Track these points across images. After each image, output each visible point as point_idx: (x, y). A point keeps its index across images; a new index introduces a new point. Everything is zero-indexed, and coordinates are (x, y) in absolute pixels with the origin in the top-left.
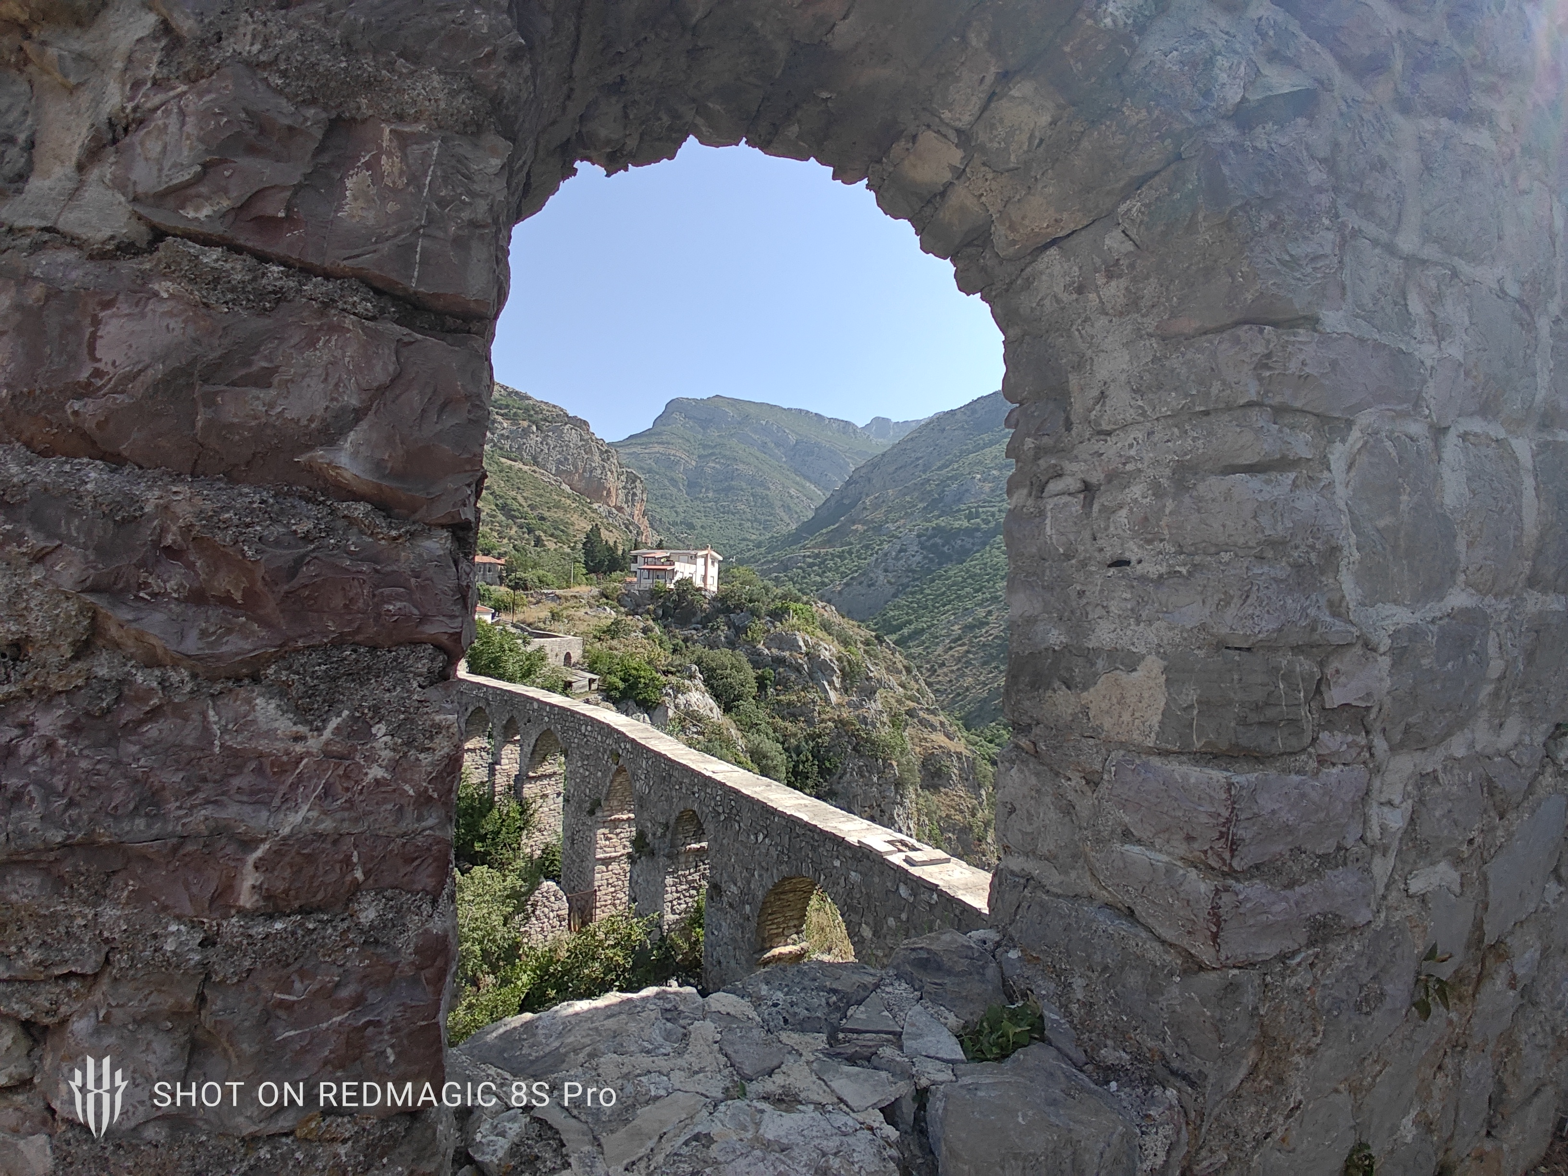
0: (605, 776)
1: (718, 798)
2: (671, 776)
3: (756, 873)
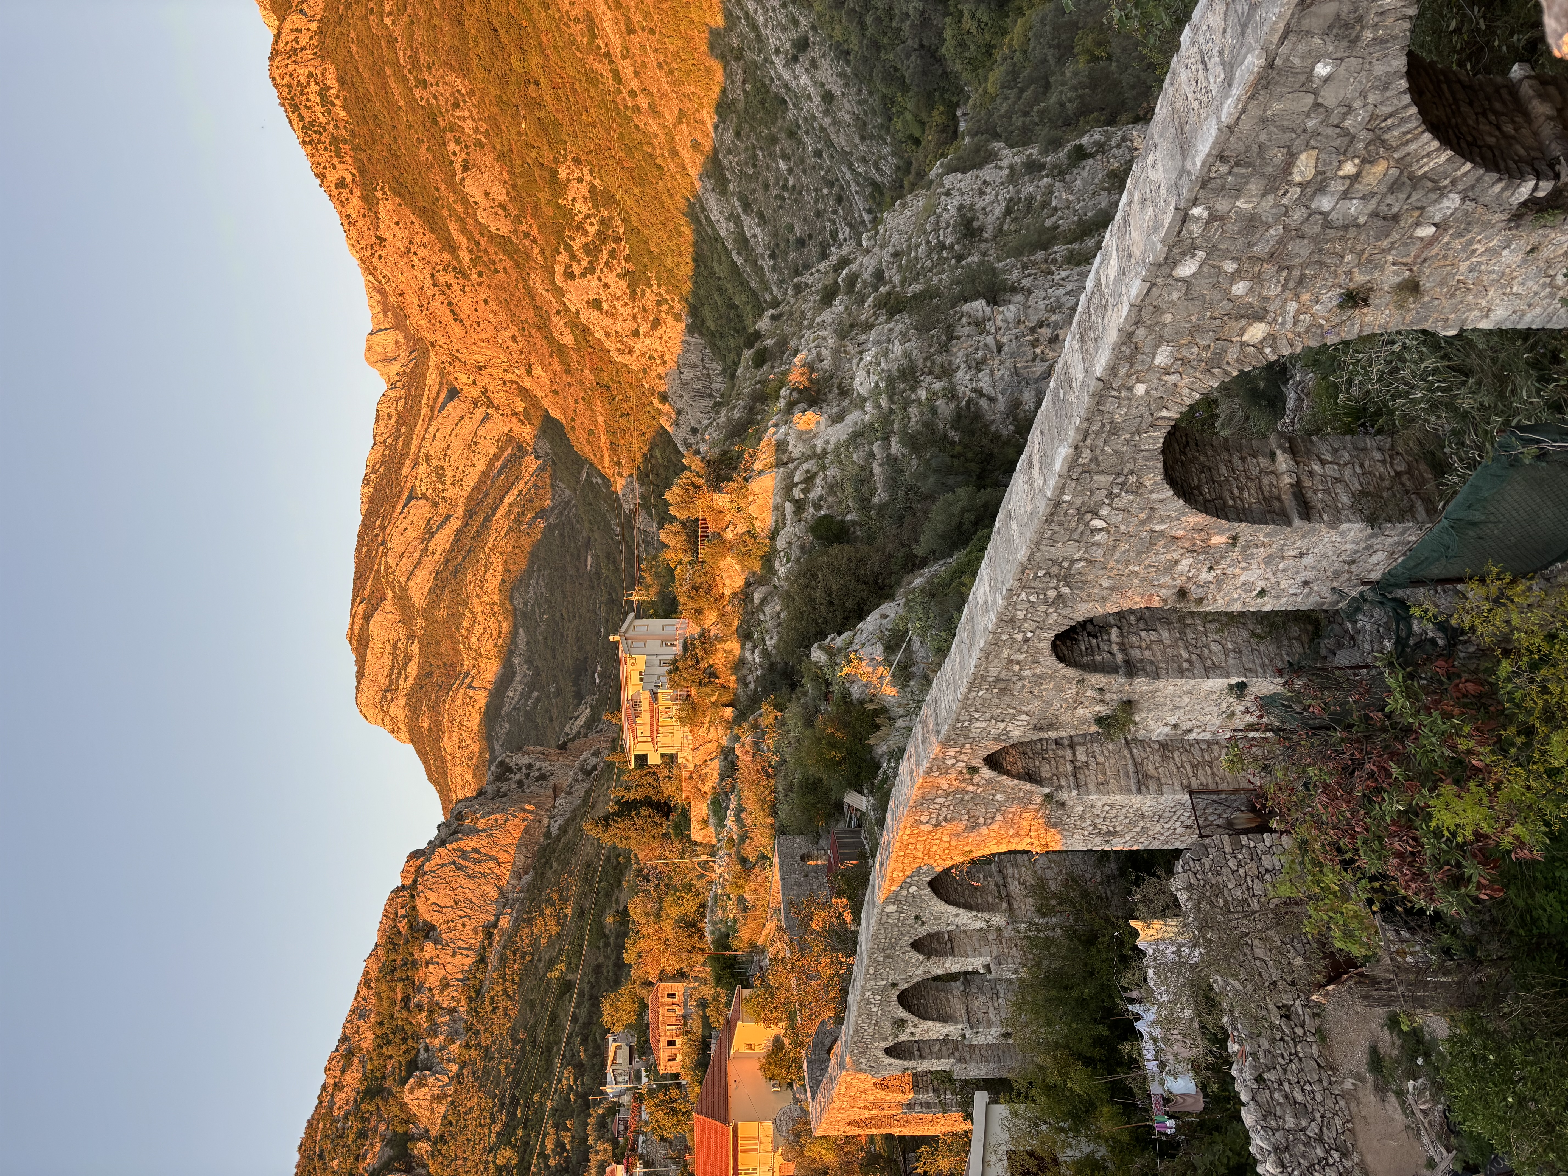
0: (1003, 788)
1: (1033, 598)
2: (998, 680)
3: (1158, 528)
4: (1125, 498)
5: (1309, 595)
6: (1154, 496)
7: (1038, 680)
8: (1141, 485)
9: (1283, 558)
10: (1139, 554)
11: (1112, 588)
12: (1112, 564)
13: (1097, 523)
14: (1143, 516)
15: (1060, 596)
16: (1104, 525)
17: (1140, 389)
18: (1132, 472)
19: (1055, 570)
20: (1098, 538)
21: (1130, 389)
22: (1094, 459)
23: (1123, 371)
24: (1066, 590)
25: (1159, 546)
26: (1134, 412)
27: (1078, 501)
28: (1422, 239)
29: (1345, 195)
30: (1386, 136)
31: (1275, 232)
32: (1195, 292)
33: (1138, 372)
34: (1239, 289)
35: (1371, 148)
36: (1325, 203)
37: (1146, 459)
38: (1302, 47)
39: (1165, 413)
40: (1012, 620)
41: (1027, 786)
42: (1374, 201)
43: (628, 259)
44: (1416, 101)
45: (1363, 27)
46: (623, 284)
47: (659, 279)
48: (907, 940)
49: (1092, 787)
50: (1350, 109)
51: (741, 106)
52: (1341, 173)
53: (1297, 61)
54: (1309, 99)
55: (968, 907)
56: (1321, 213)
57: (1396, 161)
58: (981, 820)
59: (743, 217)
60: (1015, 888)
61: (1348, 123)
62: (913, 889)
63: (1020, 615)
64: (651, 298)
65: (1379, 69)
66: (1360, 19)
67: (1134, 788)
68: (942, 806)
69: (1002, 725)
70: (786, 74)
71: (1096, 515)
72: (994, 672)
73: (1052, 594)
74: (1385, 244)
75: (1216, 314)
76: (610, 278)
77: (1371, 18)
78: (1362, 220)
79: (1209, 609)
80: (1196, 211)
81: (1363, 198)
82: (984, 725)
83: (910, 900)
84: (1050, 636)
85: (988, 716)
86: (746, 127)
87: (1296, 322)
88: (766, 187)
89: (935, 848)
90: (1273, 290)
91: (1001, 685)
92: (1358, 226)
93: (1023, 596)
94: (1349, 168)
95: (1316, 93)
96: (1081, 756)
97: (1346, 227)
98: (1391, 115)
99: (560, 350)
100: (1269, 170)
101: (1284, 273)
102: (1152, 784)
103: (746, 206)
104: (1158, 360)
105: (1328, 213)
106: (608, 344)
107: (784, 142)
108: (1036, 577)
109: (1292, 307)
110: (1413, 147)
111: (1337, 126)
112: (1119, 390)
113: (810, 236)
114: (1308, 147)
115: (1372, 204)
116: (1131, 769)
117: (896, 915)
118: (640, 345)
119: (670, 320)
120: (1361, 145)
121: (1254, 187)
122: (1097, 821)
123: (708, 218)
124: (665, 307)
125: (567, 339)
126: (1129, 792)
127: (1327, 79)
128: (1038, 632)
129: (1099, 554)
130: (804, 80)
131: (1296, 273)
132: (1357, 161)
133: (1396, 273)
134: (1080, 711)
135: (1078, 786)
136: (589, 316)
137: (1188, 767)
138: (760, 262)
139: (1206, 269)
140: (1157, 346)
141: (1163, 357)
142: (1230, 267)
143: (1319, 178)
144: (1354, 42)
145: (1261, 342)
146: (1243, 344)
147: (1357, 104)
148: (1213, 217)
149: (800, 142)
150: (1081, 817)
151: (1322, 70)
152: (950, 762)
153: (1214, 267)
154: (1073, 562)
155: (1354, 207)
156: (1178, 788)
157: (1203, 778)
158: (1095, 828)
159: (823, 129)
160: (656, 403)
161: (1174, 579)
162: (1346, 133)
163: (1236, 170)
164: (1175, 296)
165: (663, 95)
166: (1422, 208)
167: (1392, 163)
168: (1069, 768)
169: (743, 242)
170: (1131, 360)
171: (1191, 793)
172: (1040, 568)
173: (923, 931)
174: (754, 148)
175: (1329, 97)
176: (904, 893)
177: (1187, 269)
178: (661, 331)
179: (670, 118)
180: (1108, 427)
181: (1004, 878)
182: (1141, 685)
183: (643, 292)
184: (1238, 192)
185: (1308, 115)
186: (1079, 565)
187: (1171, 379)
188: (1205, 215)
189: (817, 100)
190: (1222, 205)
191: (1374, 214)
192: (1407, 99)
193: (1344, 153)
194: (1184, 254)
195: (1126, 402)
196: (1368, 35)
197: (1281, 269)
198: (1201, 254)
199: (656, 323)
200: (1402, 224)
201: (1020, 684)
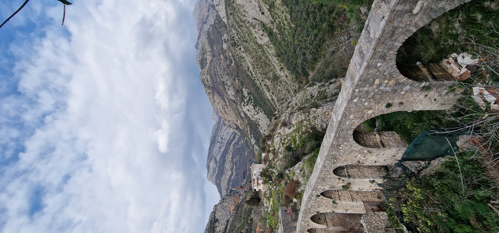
0: (325, 200)
1: (329, 162)
2: (323, 178)
3: (353, 149)
4: (346, 143)
5: (386, 162)
6: (352, 143)
7: (331, 178)
8: (349, 141)
9: (379, 155)
10: (349, 154)
11: (344, 160)
12: (344, 156)
13: (341, 148)
14: (350, 147)
15: (334, 162)
16: (342, 148)
17: (347, 123)
18: (347, 138)
19: (333, 157)
20: (341, 151)
21: (346, 123)
22: (339, 136)
23: (344, 120)
24: (335, 161)
25: (353, 152)
26: (346, 127)
27: (337, 144)
28: (402, 94)
29: (386, 86)
30: (393, 76)
31: (372, 94)
32: (357, 105)
33: (347, 120)
34: (366, 104)
35: (390, 78)
36: (382, 88)
37: (350, 136)
38: (375, 61)
39: (353, 127)
40: (325, 166)
41: (329, 199)
42: (392, 87)
43: (253, 103)
44: (398, 69)
45: (386, 57)
46: (253, 107)
47: (258, 106)
48: (306, 229)
49: (342, 200)
50: (385, 71)
51: (272, 78)
52: (385, 83)
53: (374, 63)
54: (377, 70)
55: (318, 223)
56: (381, 90)
57: (396, 80)
58: (320, 206)
59: (273, 95)
60: (328, 220)
61: (385, 74)
62: (307, 219)
63: (326, 165)
64: (257, 109)
65: (390, 64)
66: (385, 55)
67: (351, 201)
68: (312, 202)
69: (324, 187)
70: (279, 73)
71: (340, 146)
72: (322, 176)
73: (332, 161)
74: (395, 95)
75: (362, 109)
76: (250, 106)
77: (388, 55)
78: (390, 91)
79: (365, 165)
80: (356, 90)
81: (390, 87)
82: (320, 187)
83: (307, 221)
84: (333, 170)
85: (321, 185)
86: (273, 81)
87: (378, 110)
88: (276, 90)
89: (311, 211)
90: (373, 104)
91: (323, 179)
92: (389, 92)
93: (327, 162)
94: (386, 82)
95: (378, 69)
96: (340, 194)
97: (386, 92)
98: (394, 72)
99: (242, 118)
100: (370, 82)
101: (375, 101)
102: (355, 200)
103: (273, 94)
104: (350, 118)
105: (383, 90)
106: (250, 117)
107: (279, 83)
108: (329, 158)
109: (377, 107)
110: (398, 77)
111: (383, 74)
112: (343, 123)
113: (284, 98)
114: (377, 78)
115: (391, 88)
116: (350, 196)
117: (304, 224)
118: (255, 117)
119: (260, 112)
120: (388, 78)
121: (367, 85)
122: (344, 207)
123: (267, 96)
124: (259, 110)
125: (243, 116)
126: (350, 201)
127: (380, 66)
128: (330, 169)
129: (341, 154)
130: (282, 74)
131: (377, 101)
132: (388, 80)
133: (398, 100)
134: (339, 185)
135: (340, 200)
136: (247, 112)
137: (362, 197)
138: (276, 103)
139: (359, 101)
140: (350, 115)
141: (352, 116)
142: (364, 100)
143: (380, 83)
144: (385, 59)
145: (371, 114)
146: (368, 114)
147: (387, 70)
148: (360, 91)
149: (282, 84)
150: (341, 206)
151: (379, 65)
152: (314, 194)
153: (361, 100)
154: (336, 155)
155: (388, 89)
156: (361, 201)
157: (365, 199)
158: (344, 208)
159: (286, 81)
160: (258, 126)
161: (357, 159)
162: (385, 75)
163: (364, 83)
164: (353, 105)
165: (259, 77)
166: (402, 88)
167: (395, 81)
168: (338, 196)
169: (273, 100)
170: (345, 117)
171: (364, 202)
172: (330, 156)
173: (310, 228)
174: (274, 85)
175: (381, 69)
176: (305, 220)
177: (355, 100)
178: (259, 114)
179: (260, 81)
180: (342, 130)
181: (325, 218)
182: (351, 180)
183: (256, 108)
184: (364, 87)
185: (377, 73)
186: (337, 156)
187: (354, 121)
188: (358, 91)
189: (285, 77)
190: (361, 89)
191: (392, 90)
192: (397, 69)
193: (385, 79)
194: (355, 98)
195: (345, 125)
196: (388, 58)
197: (374, 100)
198: (358, 98)
199: (258, 113)
200: (398, 91)
201: (327, 179)
